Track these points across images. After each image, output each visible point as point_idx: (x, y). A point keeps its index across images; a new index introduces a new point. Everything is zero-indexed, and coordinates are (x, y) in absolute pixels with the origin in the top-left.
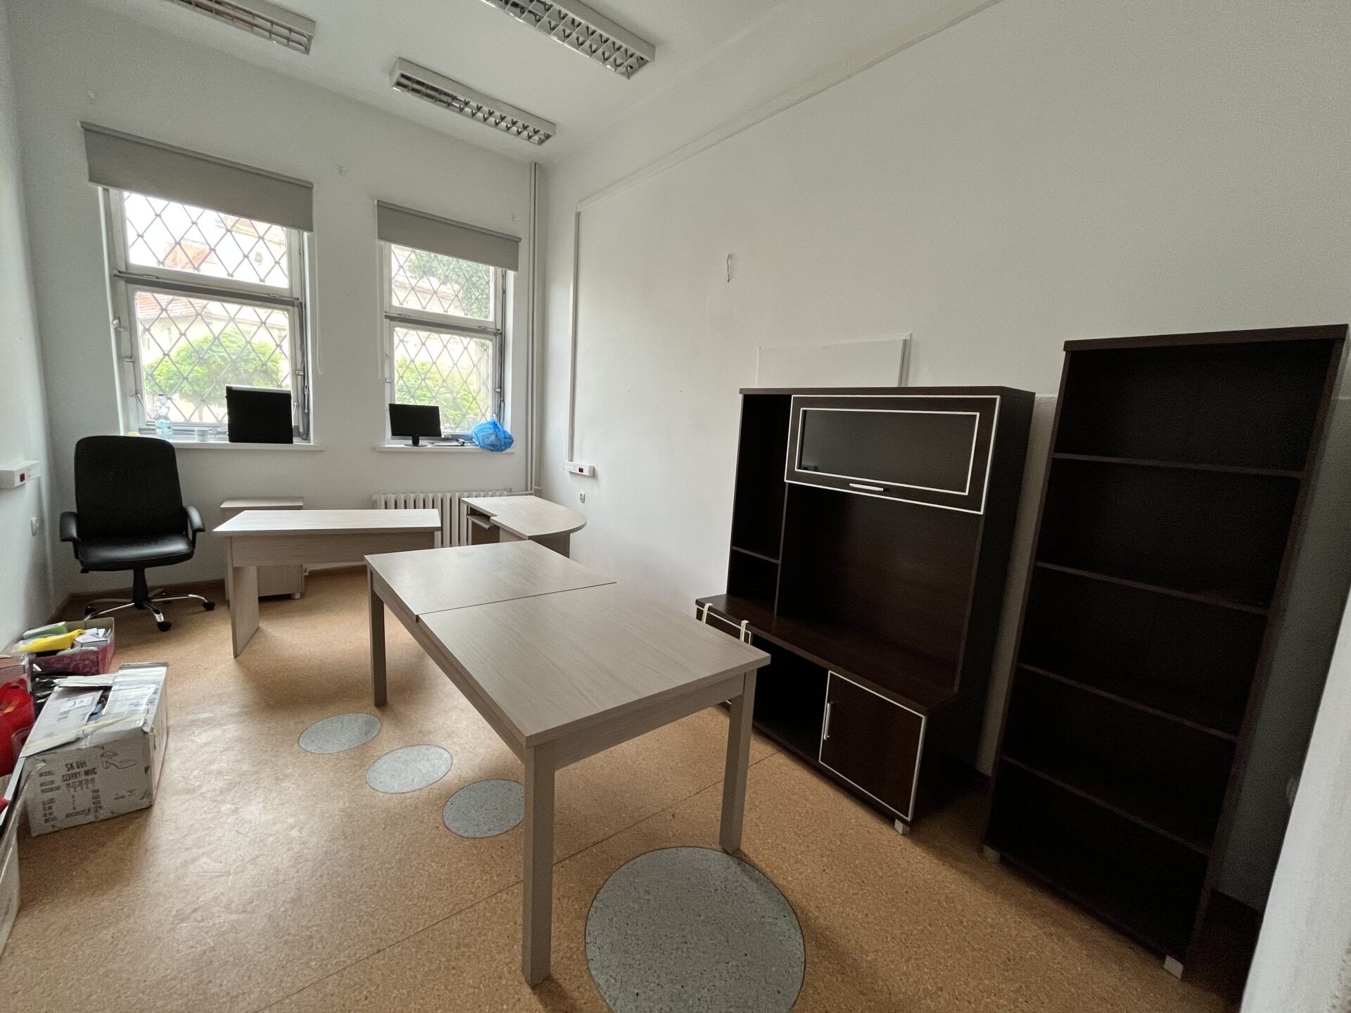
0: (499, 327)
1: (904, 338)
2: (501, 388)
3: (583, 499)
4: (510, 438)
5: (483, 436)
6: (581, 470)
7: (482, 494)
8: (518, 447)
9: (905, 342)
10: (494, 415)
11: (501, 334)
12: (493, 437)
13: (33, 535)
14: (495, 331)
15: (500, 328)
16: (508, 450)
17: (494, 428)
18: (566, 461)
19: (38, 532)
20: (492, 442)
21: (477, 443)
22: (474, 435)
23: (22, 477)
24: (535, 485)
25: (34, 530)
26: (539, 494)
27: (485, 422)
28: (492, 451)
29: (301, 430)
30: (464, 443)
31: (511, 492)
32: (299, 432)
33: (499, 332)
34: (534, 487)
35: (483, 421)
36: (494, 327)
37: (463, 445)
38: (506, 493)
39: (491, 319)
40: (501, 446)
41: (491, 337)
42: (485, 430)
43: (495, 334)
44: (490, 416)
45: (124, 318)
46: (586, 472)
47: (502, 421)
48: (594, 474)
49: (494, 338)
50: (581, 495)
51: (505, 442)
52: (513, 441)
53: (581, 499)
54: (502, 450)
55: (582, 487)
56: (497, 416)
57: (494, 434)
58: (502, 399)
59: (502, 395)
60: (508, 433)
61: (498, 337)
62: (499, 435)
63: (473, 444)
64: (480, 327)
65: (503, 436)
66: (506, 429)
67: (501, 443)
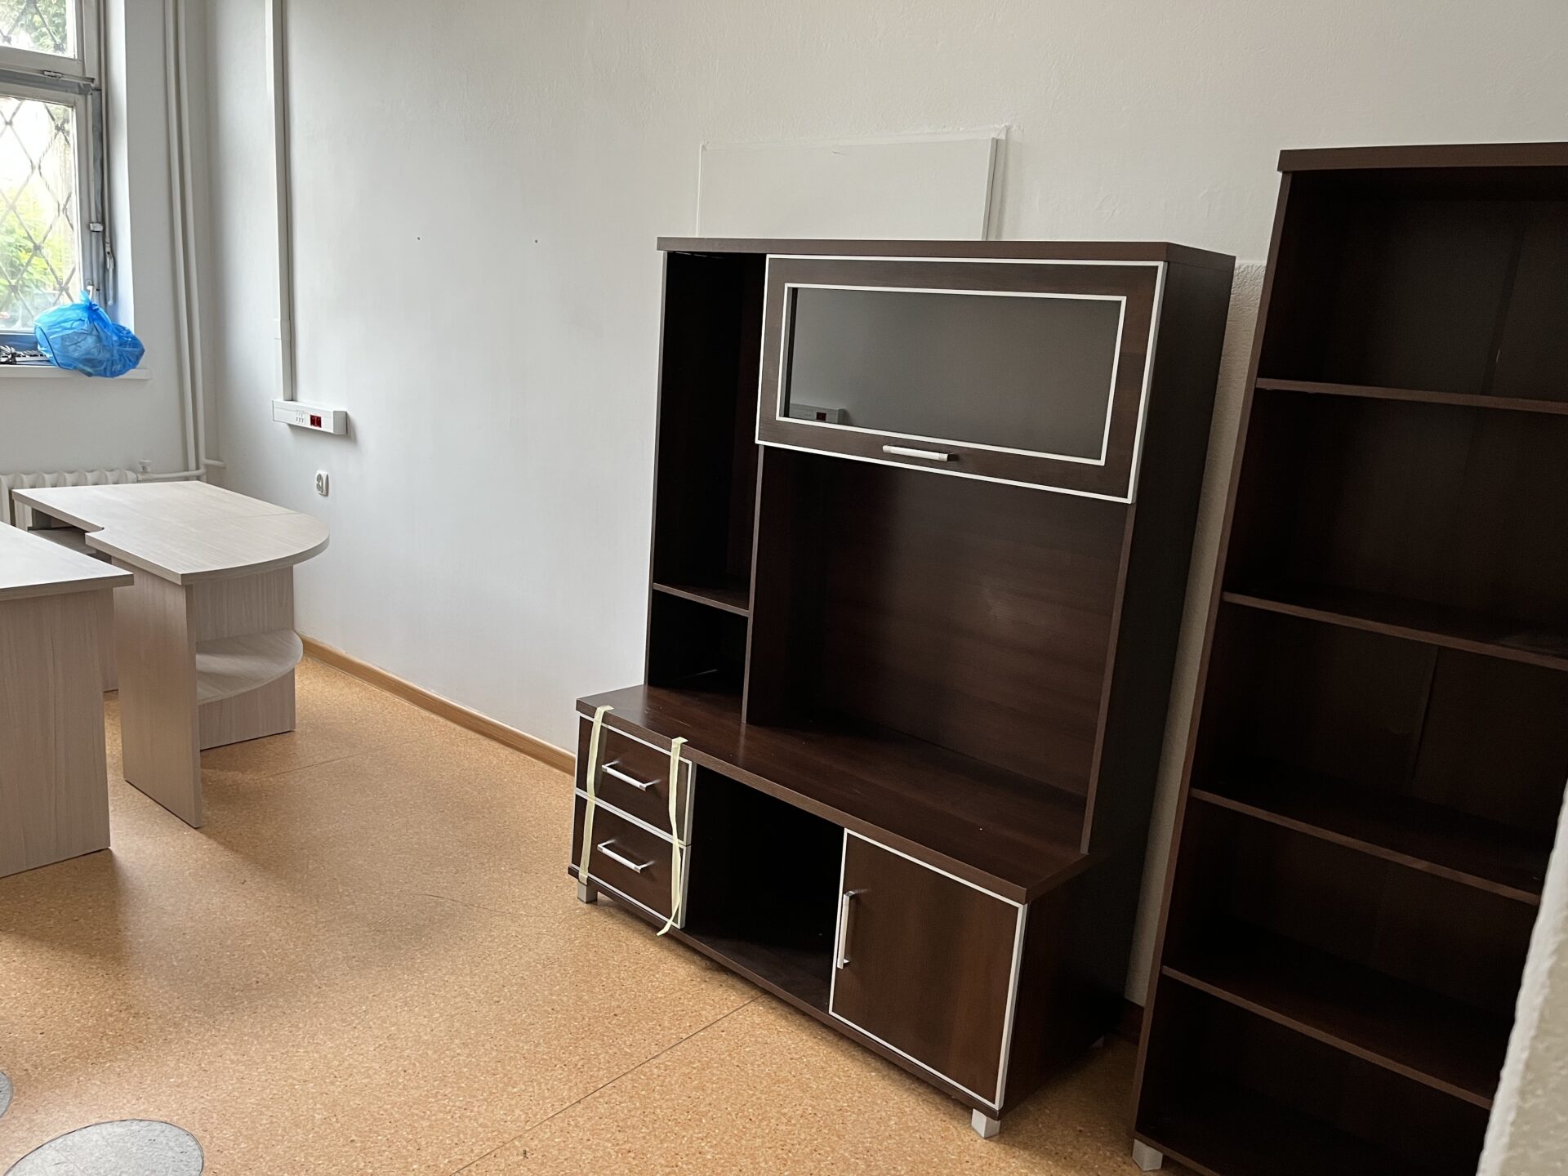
0: (92, 72)
1: (994, 135)
2: (103, 223)
3: (324, 487)
4: (135, 342)
5: (63, 338)
6: (316, 421)
7: (69, 477)
8: (156, 365)
9: (996, 143)
10: (90, 288)
11: (99, 90)
12: (91, 340)
14: (82, 83)
15: (95, 75)
16: (131, 374)
17: (91, 320)
18: (280, 399)
20: (88, 353)
21: (49, 356)
22: (39, 334)
24: (208, 456)
26: (217, 477)
27: (68, 303)
28: (89, 374)
30: (14, 355)
31: (143, 474)
33: (93, 85)
34: (203, 459)
35: (65, 301)
36: (80, 75)
37: (12, 362)
38: (131, 475)
39: (71, 51)
40: (113, 363)
41: (72, 96)
42: (68, 325)
43: (83, 91)
44: (79, 292)
46: (327, 425)
47: (110, 302)
48: (346, 429)
49: (80, 99)
50: (320, 478)
51: (121, 354)
52: (143, 351)
53: (320, 488)
54: (114, 374)
55: (326, 459)
56: (98, 290)
57: (91, 334)
58: (108, 249)
59: (108, 240)
60: (129, 332)
61: (89, 97)
62: (107, 336)
63: (39, 358)
64: (43, 72)
65: (115, 338)
66: (122, 323)
67: (112, 356)
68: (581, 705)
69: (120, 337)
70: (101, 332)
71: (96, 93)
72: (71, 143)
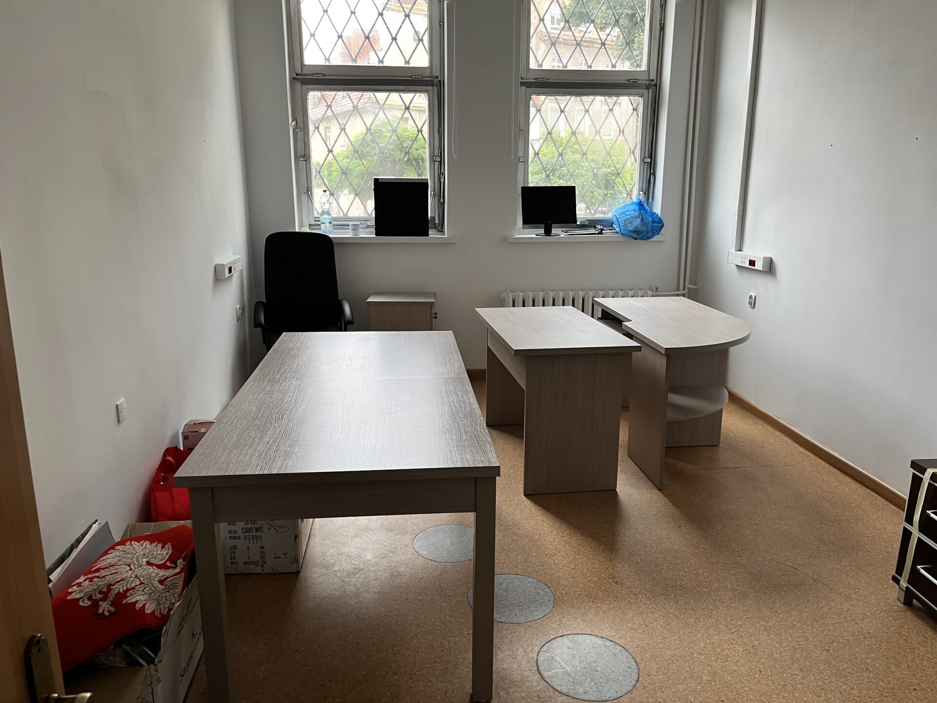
0: (653, 76)
2: (651, 158)
3: (753, 303)
4: (660, 221)
5: (625, 220)
6: (752, 263)
7: (621, 293)
8: (669, 232)
10: (641, 193)
11: (656, 85)
12: (639, 220)
13: (238, 320)
14: (648, 82)
15: (655, 78)
16: (657, 238)
17: (640, 210)
18: (733, 250)
19: (240, 319)
20: (636, 227)
21: (618, 229)
22: (614, 218)
23: (230, 271)
24: (690, 284)
25: (238, 317)
26: (694, 295)
27: (629, 202)
28: (636, 239)
29: (437, 221)
30: (602, 230)
31: (656, 292)
32: (435, 224)
33: (653, 83)
34: (687, 285)
36: (647, 79)
37: (601, 233)
38: (650, 292)
39: (644, 67)
40: (648, 232)
41: (641, 91)
42: (628, 213)
43: (648, 87)
44: (635, 195)
45: (300, 119)
46: (759, 266)
47: (650, 200)
48: (770, 268)
49: (646, 92)
50: (751, 297)
51: (652, 228)
52: (663, 225)
53: (750, 303)
54: (648, 238)
55: (756, 286)
56: (645, 194)
57: (639, 217)
58: (652, 172)
59: (652, 166)
60: (658, 215)
61: (651, 90)
62: (646, 218)
63: (613, 231)
64: (629, 80)
65: (650, 219)
66: (655, 211)
67: (648, 228)
68: (914, 465)
69: (653, 218)
70: (644, 217)
71: (654, 87)
72: (640, 116)
